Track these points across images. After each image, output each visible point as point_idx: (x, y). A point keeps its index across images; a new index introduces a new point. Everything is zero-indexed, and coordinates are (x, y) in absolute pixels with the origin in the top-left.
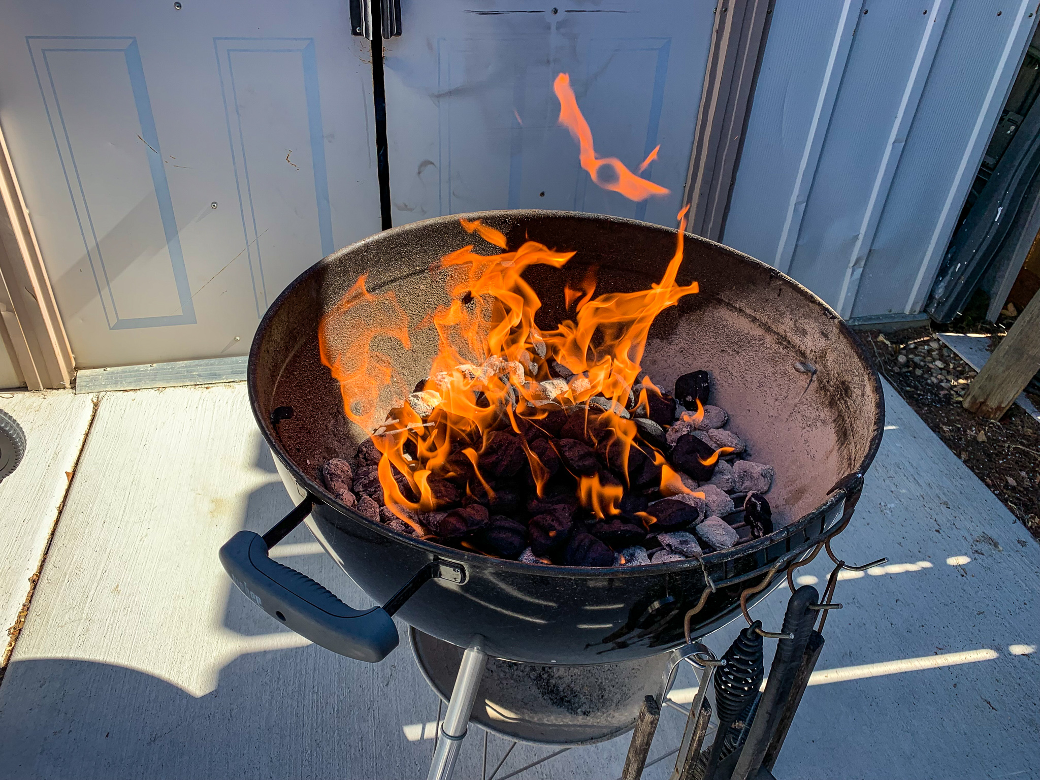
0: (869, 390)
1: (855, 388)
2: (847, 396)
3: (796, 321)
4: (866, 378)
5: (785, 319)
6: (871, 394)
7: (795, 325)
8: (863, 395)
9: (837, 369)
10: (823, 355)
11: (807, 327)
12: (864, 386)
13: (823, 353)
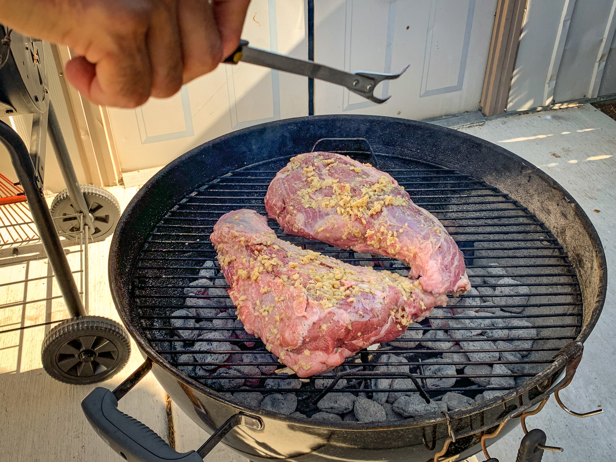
0: (596, 265)
1: (586, 261)
2: (581, 267)
3: (542, 202)
4: (594, 255)
5: (534, 200)
6: (597, 269)
7: (542, 205)
8: (592, 268)
9: (574, 244)
10: (563, 232)
11: (551, 208)
12: (593, 261)
13: (563, 229)
